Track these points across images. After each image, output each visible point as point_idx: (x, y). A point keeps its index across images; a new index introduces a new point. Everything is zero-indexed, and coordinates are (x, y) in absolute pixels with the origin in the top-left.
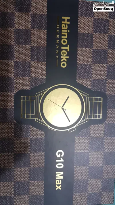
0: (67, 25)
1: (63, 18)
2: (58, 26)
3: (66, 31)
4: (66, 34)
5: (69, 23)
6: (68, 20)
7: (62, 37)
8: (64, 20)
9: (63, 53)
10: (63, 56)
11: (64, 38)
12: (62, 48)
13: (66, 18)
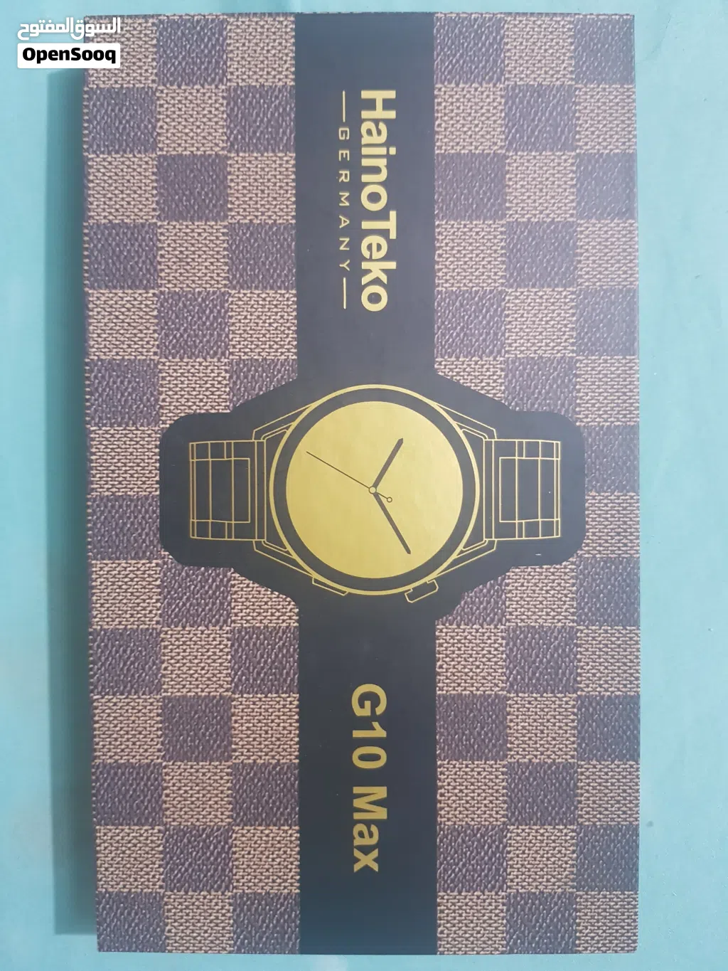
0: (382, 126)
1: (366, 94)
2: (344, 133)
3: (383, 151)
4: (382, 163)
5: (392, 114)
6: (387, 104)
7: (365, 178)
8: (371, 105)
9: (370, 247)
10: (371, 259)
11: (374, 184)
12: (366, 225)
13: (379, 96)
